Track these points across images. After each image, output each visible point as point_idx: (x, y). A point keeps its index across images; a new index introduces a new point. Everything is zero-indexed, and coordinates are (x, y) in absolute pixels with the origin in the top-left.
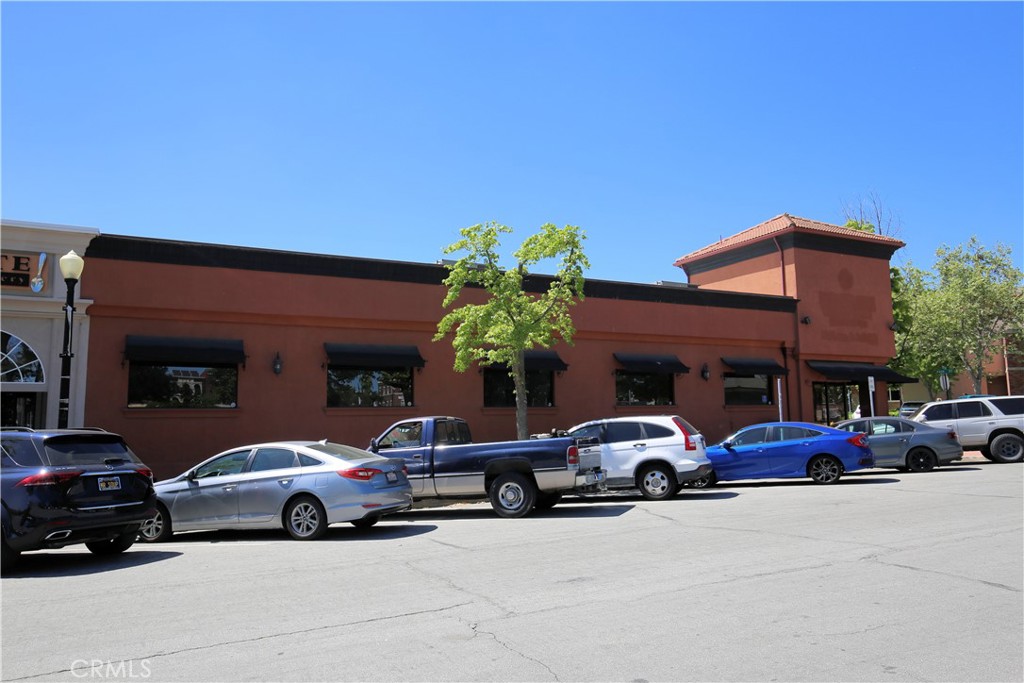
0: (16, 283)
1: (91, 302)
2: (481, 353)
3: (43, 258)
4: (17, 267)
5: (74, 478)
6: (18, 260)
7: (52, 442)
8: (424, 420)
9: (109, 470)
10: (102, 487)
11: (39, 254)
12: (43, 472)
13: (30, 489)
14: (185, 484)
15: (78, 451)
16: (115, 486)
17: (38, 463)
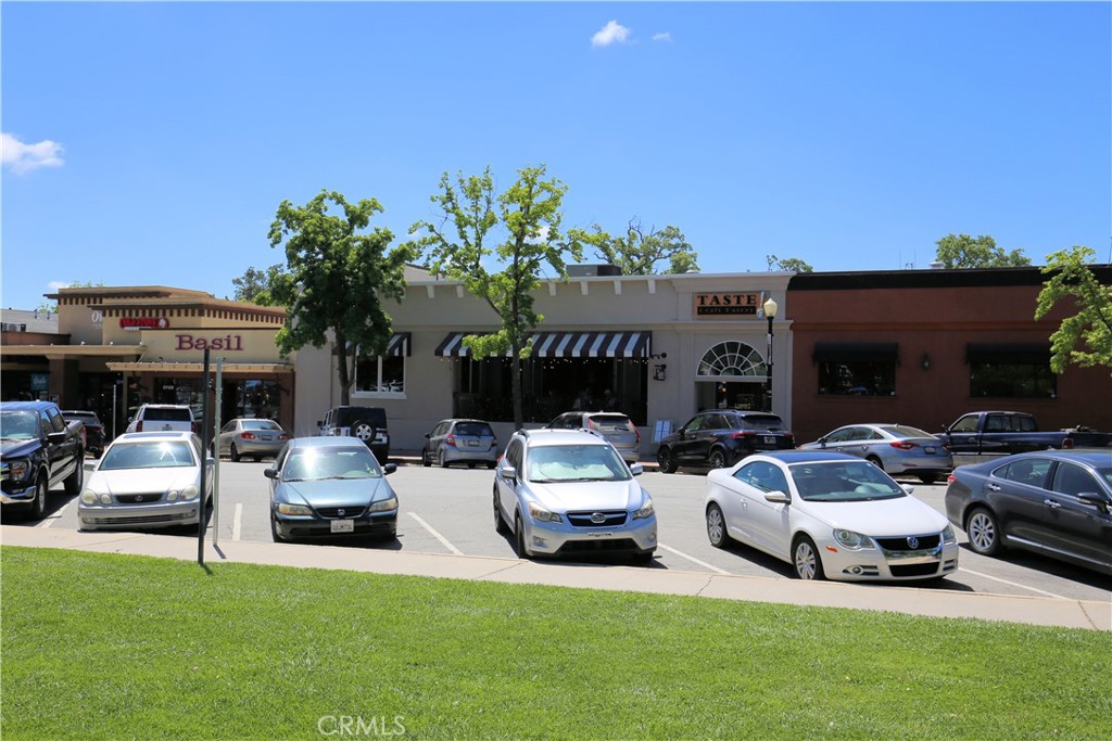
0: (749, 313)
1: (792, 321)
2: (1082, 355)
3: (763, 294)
4: (749, 302)
5: (753, 436)
6: (749, 297)
7: (747, 418)
8: (980, 414)
9: (771, 433)
10: (766, 441)
11: (760, 292)
12: (741, 432)
13: (737, 439)
14: (820, 446)
15: (762, 423)
16: (773, 441)
17: (739, 428)
